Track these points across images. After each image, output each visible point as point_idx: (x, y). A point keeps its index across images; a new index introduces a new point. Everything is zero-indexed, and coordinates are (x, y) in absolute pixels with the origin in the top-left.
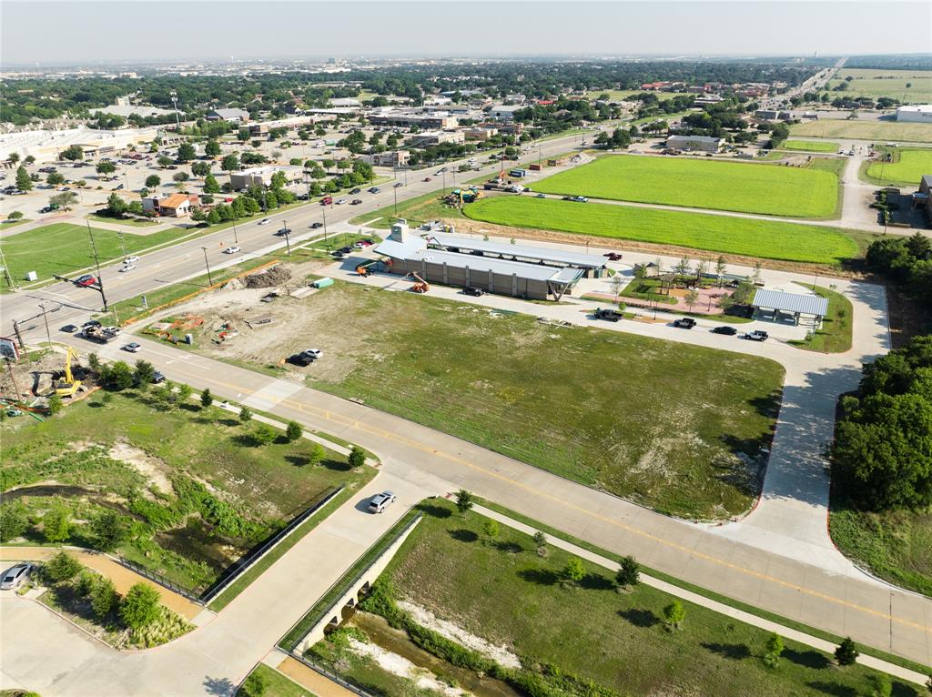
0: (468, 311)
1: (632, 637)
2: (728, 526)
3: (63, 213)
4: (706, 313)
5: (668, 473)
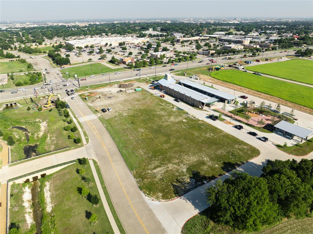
0: (169, 106)
1: (81, 220)
2: (155, 202)
3: (102, 60)
4: (255, 125)
5: (159, 177)
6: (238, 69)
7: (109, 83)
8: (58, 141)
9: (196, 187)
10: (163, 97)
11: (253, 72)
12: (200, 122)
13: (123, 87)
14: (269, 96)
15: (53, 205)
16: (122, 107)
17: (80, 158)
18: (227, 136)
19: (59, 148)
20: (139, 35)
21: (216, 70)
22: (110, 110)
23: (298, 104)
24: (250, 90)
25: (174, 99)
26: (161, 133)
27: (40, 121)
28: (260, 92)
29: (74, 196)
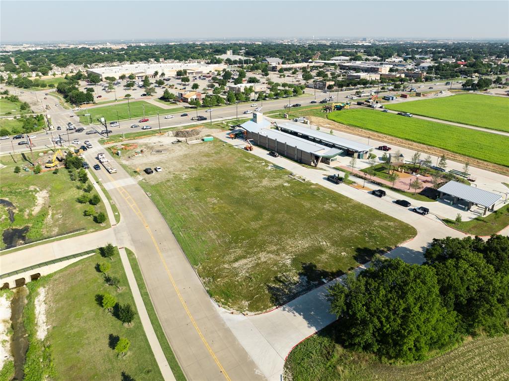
0: (259, 163)
1: (100, 350)
2: (237, 316)
3: (149, 97)
4: (406, 190)
5: (243, 273)
6: (373, 107)
7: (158, 130)
8: (66, 220)
9: (309, 289)
10: (251, 150)
11: (397, 113)
12: (313, 187)
13: (182, 136)
14: (425, 146)
15: (49, 327)
16: (179, 166)
17: (103, 247)
18: (360, 207)
19: (66, 231)
20: (209, 61)
21: (337, 110)
22: (159, 170)
23: (474, 157)
24: (393, 138)
25: (268, 152)
26: (247, 204)
27: (36, 189)
28: (411, 141)
29: (90, 310)
